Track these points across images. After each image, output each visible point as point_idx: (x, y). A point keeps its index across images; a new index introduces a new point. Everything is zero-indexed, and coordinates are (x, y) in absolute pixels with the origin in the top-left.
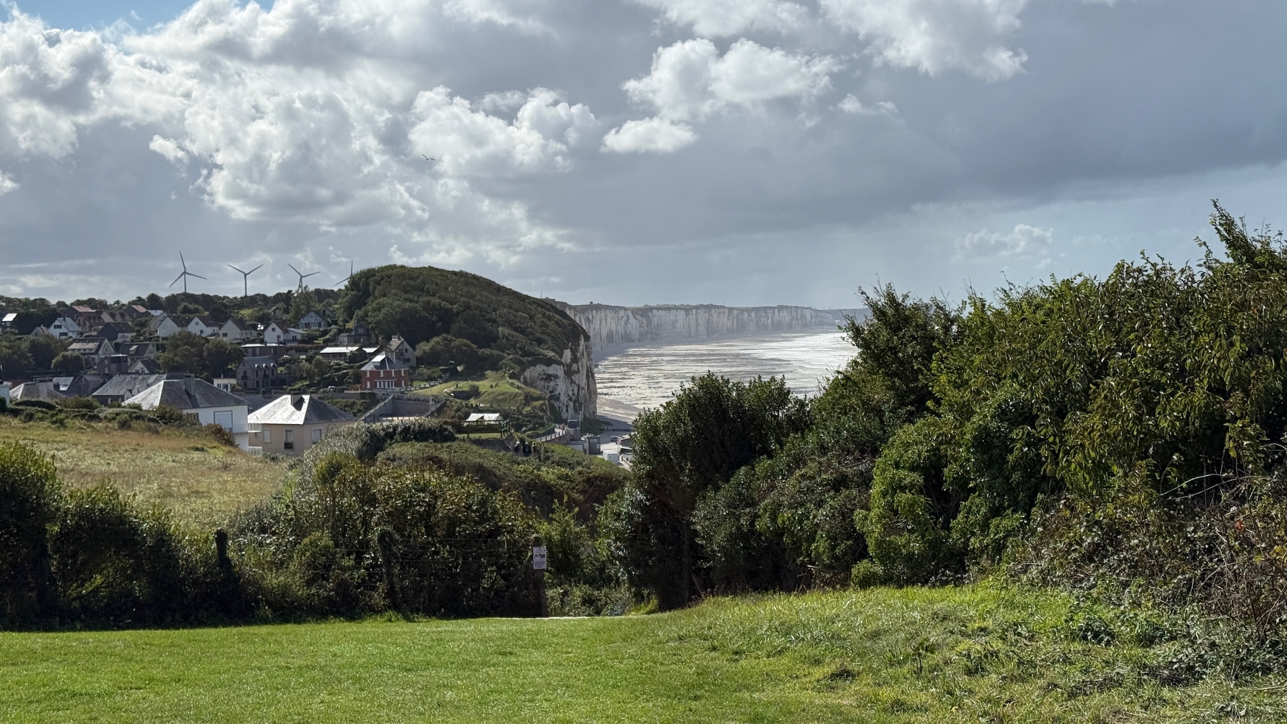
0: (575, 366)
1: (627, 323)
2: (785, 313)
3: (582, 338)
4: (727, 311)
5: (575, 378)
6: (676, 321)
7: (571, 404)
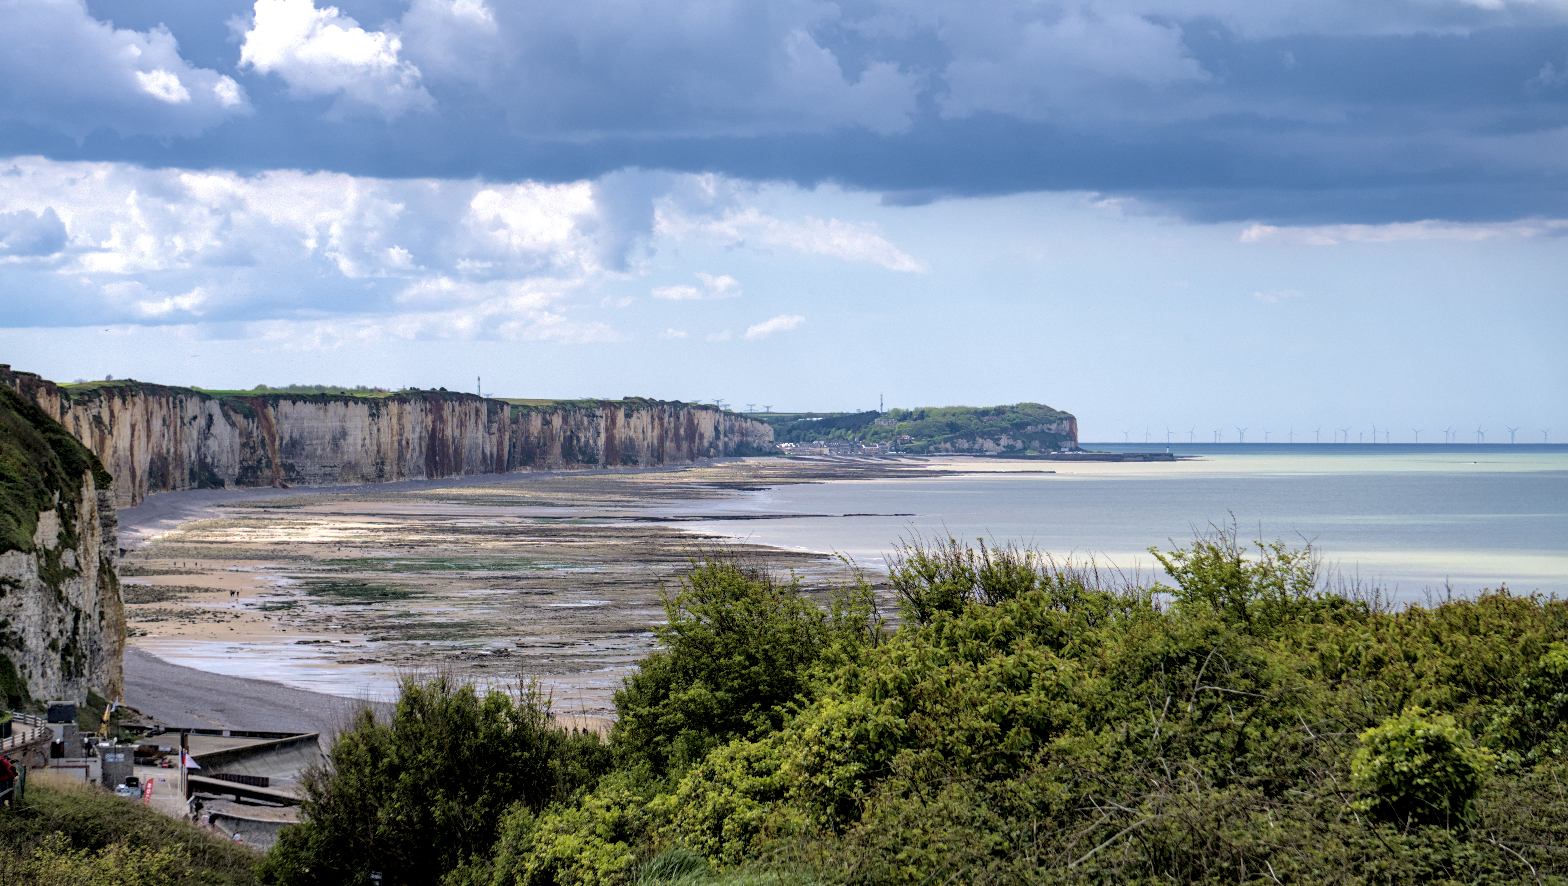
0: (68, 558)
1: (206, 433)
2: (642, 419)
3: (89, 477)
4: (484, 408)
5: (69, 588)
6: (344, 434)
7: (56, 657)
